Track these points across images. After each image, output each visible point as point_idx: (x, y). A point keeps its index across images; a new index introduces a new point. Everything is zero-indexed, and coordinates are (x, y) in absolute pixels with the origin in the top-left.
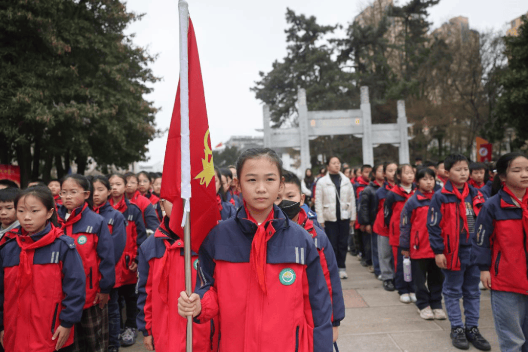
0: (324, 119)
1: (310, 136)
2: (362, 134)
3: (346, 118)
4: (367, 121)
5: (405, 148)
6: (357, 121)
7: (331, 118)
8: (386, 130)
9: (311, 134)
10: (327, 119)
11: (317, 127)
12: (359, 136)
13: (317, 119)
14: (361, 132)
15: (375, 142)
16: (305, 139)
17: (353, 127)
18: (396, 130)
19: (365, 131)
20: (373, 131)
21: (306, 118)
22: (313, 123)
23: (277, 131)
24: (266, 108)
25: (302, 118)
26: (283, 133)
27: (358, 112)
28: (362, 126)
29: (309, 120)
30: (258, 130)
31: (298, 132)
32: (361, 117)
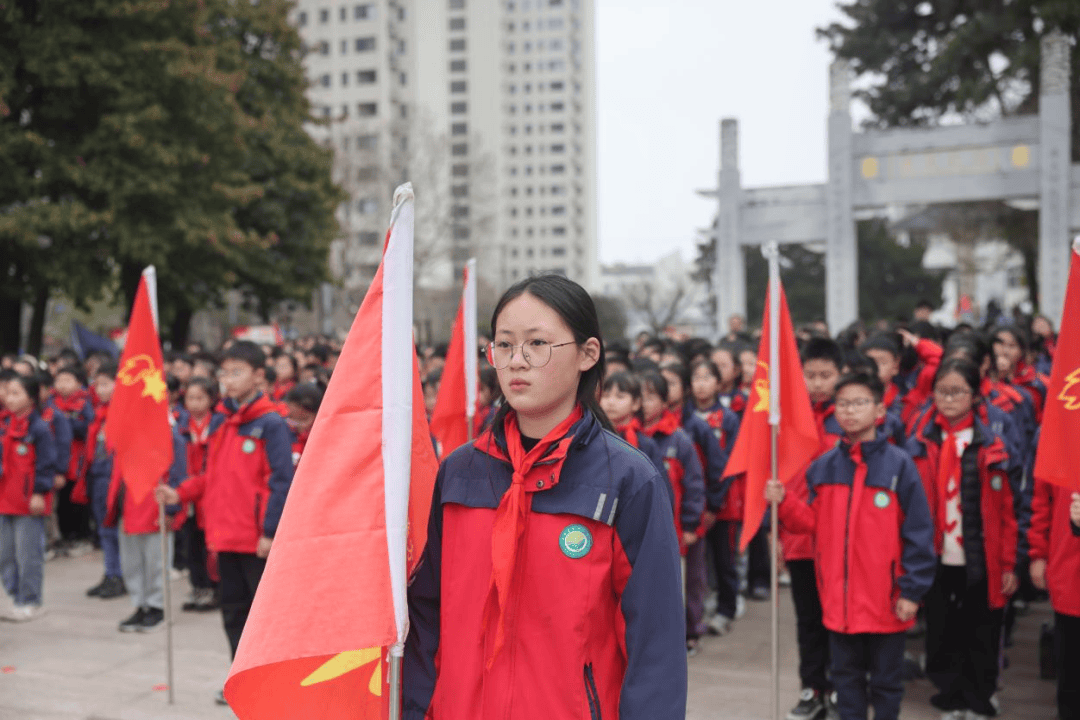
0: (905, 152)
1: (857, 208)
2: (1036, 197)
3: (979, 147)
4: (1056, 153)
6: (1021, 156)
7: (930, 149)
9: (860, 201)
10: (917, 152)
11: (881, 180)
12: (1026, 205)
13: (883, 155)
14: (1031, 190)
16: (839, 218)
17: (1003, 175)
19: (1046, 186)
20: (1073, 186)
21: (847, 151)
22: (869, 167)
23: (759, 196)
24: (729, 126)
25: (833, 154)
26: (776, 202)
27: (1026, 124)
28: (1037, 172)
29: (857, 157)
30: (704, 193)
31: (820, 196)
32: (1034, 140)
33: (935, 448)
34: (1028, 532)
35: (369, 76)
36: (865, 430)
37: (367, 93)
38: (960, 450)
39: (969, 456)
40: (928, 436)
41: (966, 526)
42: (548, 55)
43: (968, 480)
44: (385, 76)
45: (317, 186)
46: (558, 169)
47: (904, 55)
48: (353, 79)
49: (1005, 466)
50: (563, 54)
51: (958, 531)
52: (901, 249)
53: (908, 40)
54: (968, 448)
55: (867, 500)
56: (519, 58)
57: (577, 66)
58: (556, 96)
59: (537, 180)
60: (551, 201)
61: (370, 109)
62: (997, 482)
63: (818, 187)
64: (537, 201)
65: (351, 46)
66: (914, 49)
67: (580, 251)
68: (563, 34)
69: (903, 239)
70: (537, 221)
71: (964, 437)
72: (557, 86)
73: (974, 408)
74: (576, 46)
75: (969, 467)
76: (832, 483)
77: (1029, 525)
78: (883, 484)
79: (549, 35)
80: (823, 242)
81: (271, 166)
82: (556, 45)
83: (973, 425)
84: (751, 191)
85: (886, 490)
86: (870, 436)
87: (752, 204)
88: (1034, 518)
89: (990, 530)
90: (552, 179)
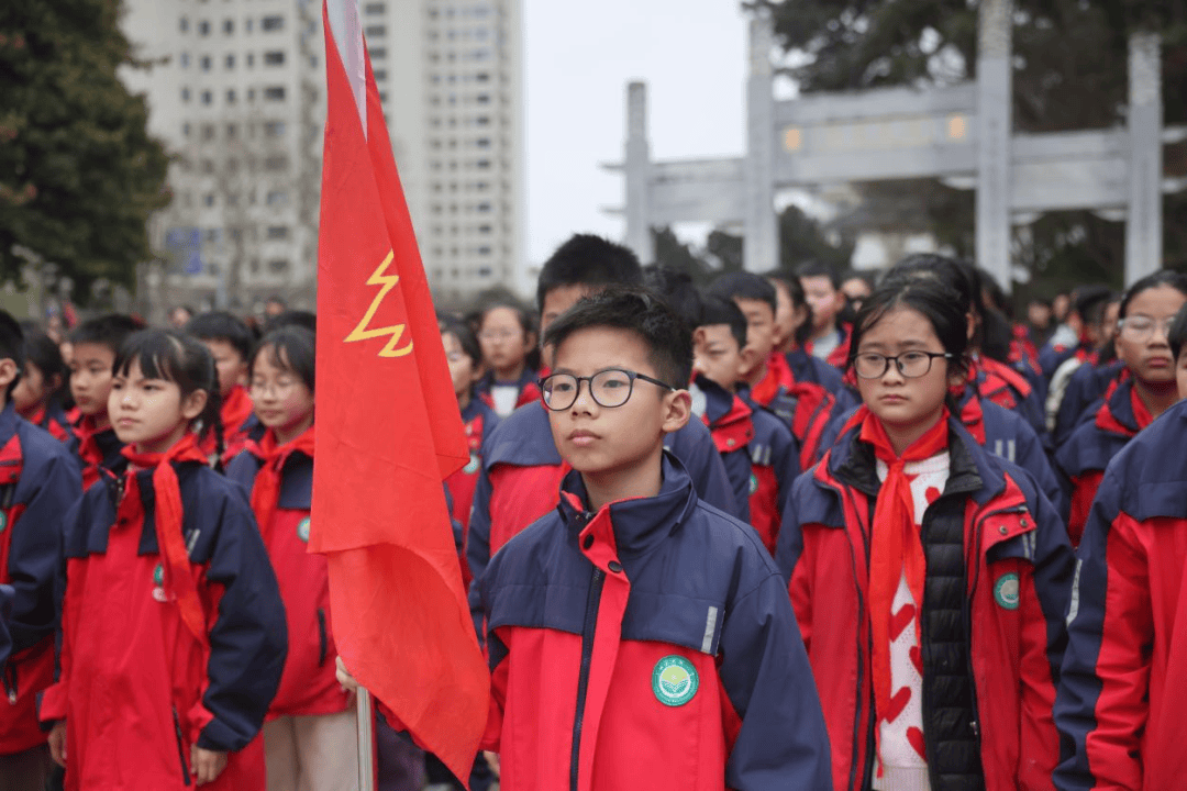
0: (832, 121)
1: (779, 185)
2: (973, 173)
3: (914, 117)
4: (994, 124)
5: (1144, 227)
6: (957, 127)
7: (859, 119)
8: (1071, 157)
9: (782, 177)
10: (845, 121)
11: (806, 152)
12: (961, 183)
13: (807, 125)
14: (967, 165)
15: (1019, 202)
16: (758, 196)
17: (939, 148)
18: (1112, 154)
19: (984, 162)
20: (1014, 162)
21: (767, 121)
22: (792, 138)
23: (671, 171)
24: (636, 90)
25: (753, 123)
26: (690, 178)
27: (963, 94)
28: (974, 146)
29: (779, 127)
30: (610, 167)
31: (737, 173)
32: (970, 110)
33: (861, 504)
34: (1087, 737)
35: (276, 58)
36: (627, 465)
37: (274, 76)
38: (920, 506)
39: (939, 524)
40: (843, 474)
41: (932, 704)
42: (474, 44)
43: (940, 583)
44: (293, 58)
45: (118, 137)
46: (484, 164)
47: (831, 35)
48: (259, 60)
49: (1028, 549)
50: (488, 44)
51: (912, 715)
52: (830, 249)
53: (837, 17)
54: (941, 505)
55: (631, 680)
56: (443, 46)
57: (503, 56)
58: (482, 88)
59: (462, 176)
60: (478, 197)
61: (277, 93)
62: (1008, 590)
63: (736, 161)
64: (462, 197)
65: (257, 25)
66: (842, 29)
67: (506, 250)
68: (489, 22)
69: (833, 239)
70: (463, 219)
71: (931, 475)
72: (483, 77)
73: (951, 402)
74: (502, 36)
75: (942, 552)
76: (536, 625)
77: (1089, 719)
78: (679, 635)
79: (474, 23)
80: (740, 223)
81: (62, 111)
82: (482, 34)
83: (950, 443)
84: (661, 165)
85: (688, 651)
86: (644, 485)
87: (662, 180)
88: (1105, 699)
89: (993, 714)
90: (479, 175)
